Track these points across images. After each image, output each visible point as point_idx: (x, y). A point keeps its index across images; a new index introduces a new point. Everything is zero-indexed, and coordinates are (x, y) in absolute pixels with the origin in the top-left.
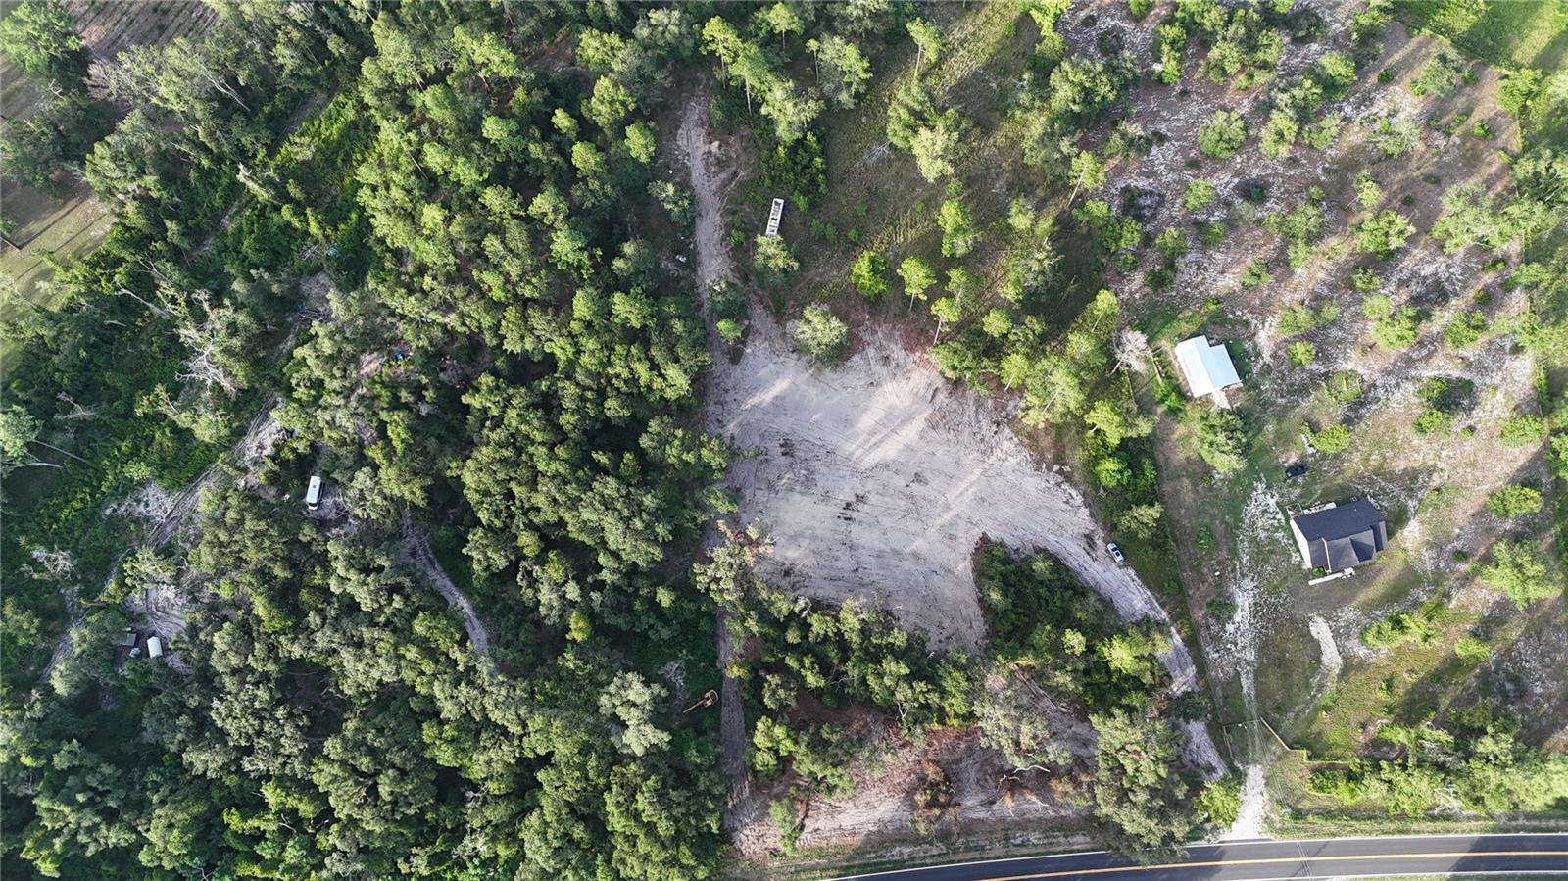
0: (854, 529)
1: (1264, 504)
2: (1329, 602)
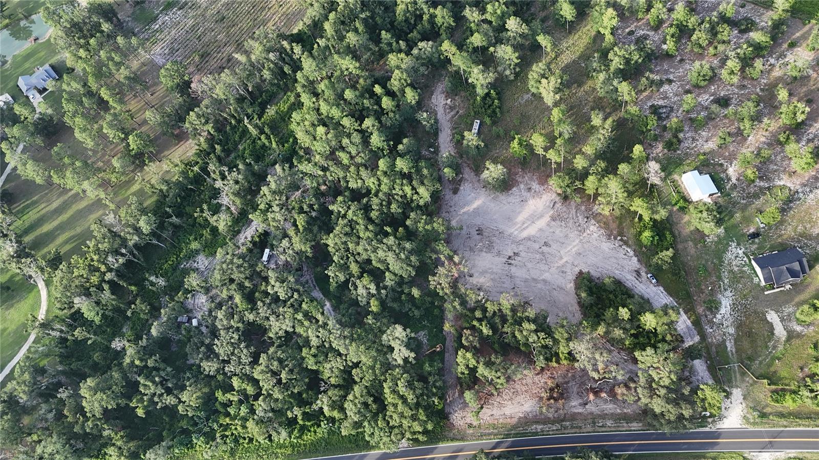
0: (513, 269)
1: (736, 254)
2: (777, 303)
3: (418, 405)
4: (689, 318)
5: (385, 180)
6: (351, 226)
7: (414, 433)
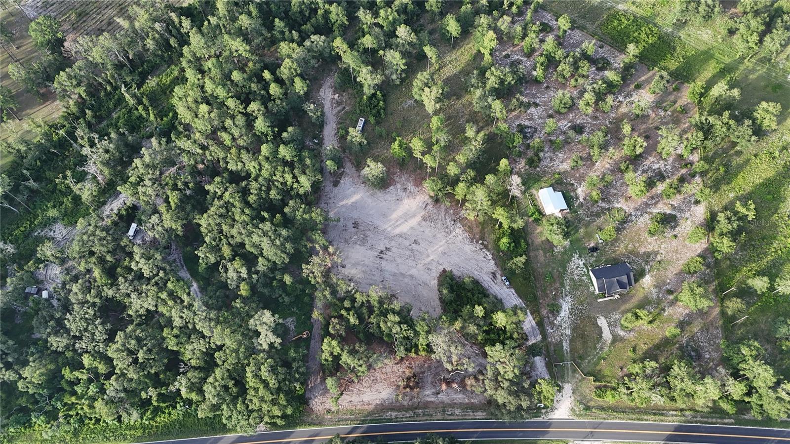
0: (384, 263)
1: (577, 264)
2: (607, 310)
3: (279, 390)
4: (534, 319)
5: (266, 166)
6: (226, 208)
7: (273, 417)
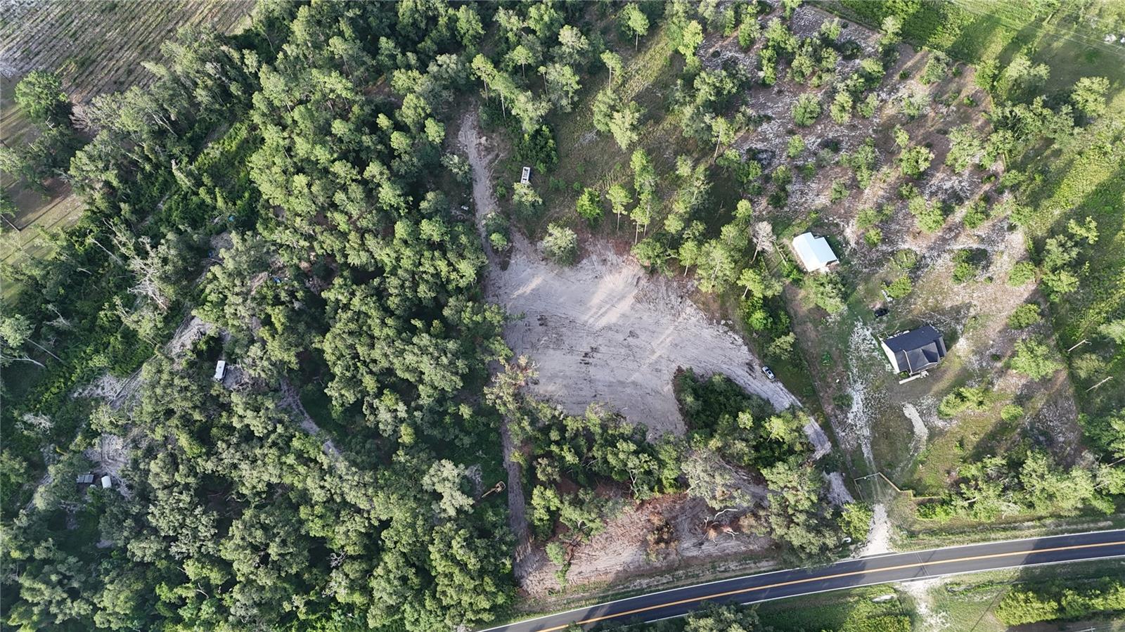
0: (591, 369)
1: (862, 335)
2: (914, 394)
3: (482, 573)
4: (817, 421)
5: (407, 252)
6: (358, 321)
7: (478, 612)
